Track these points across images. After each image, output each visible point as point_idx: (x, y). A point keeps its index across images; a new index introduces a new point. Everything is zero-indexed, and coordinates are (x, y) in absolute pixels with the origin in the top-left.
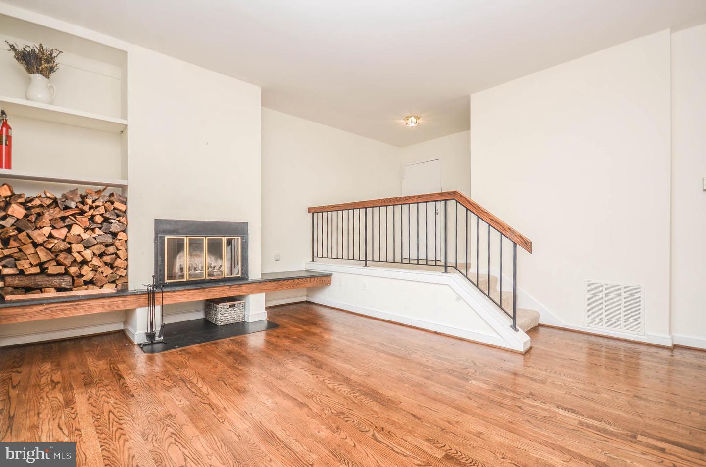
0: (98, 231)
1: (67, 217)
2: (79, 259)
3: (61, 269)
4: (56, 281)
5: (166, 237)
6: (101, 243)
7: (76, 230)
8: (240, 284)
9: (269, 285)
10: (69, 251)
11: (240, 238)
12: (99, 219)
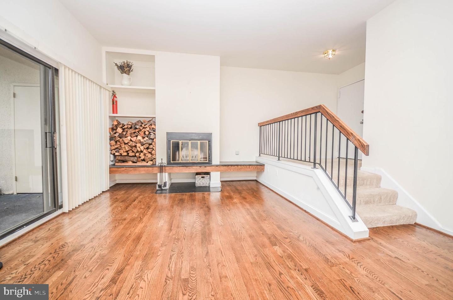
0: (146, 138)
1: (135, 132)
2: (139, 150)
3: (133, 154)
4: (132, 159)
5: (172, 141)
6: (147, 143)
7: (139, 138)
8: (205, 166)
9: (222, 168)
10: (136, 146)
11: (207, 141)
12: (147, 133)
